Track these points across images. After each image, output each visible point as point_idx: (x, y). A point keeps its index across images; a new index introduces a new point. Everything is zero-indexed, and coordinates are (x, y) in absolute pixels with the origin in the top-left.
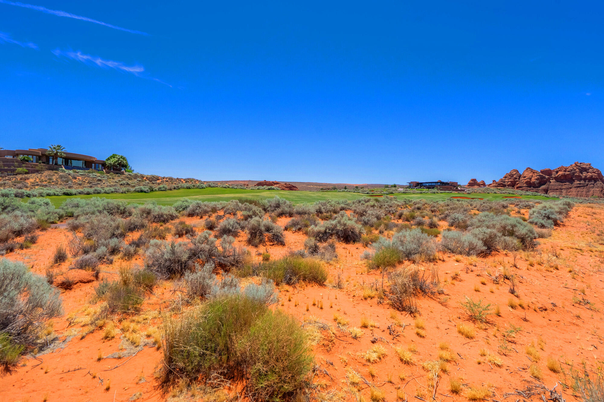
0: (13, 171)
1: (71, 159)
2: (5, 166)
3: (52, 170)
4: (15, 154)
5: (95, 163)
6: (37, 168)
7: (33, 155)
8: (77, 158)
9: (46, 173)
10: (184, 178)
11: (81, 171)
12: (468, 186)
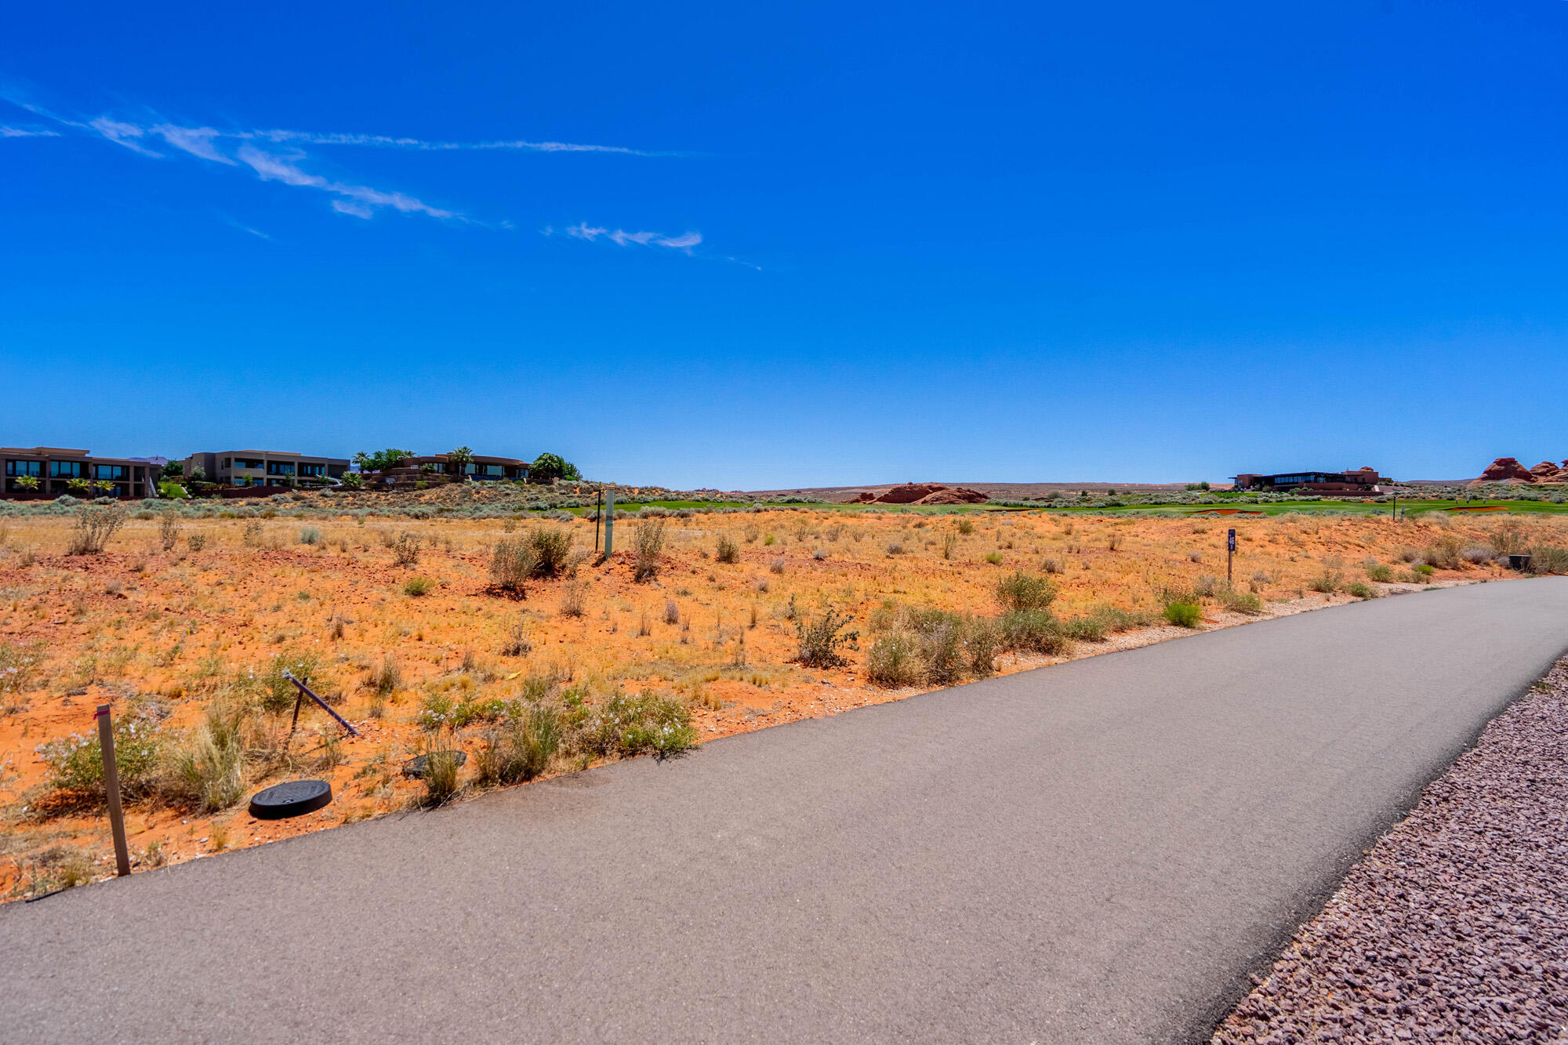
0: (414, 485)
1: (486, 464)
2: (408, 478)
3: (456, 482)
4: (420, 461)
5: (520, 469)
6: (438, 481)
7: (438, 463)
8: (494, 462)
9: (449, 486)
10: (641, 485)
11: (492, 482)
12: (1484, 479)
